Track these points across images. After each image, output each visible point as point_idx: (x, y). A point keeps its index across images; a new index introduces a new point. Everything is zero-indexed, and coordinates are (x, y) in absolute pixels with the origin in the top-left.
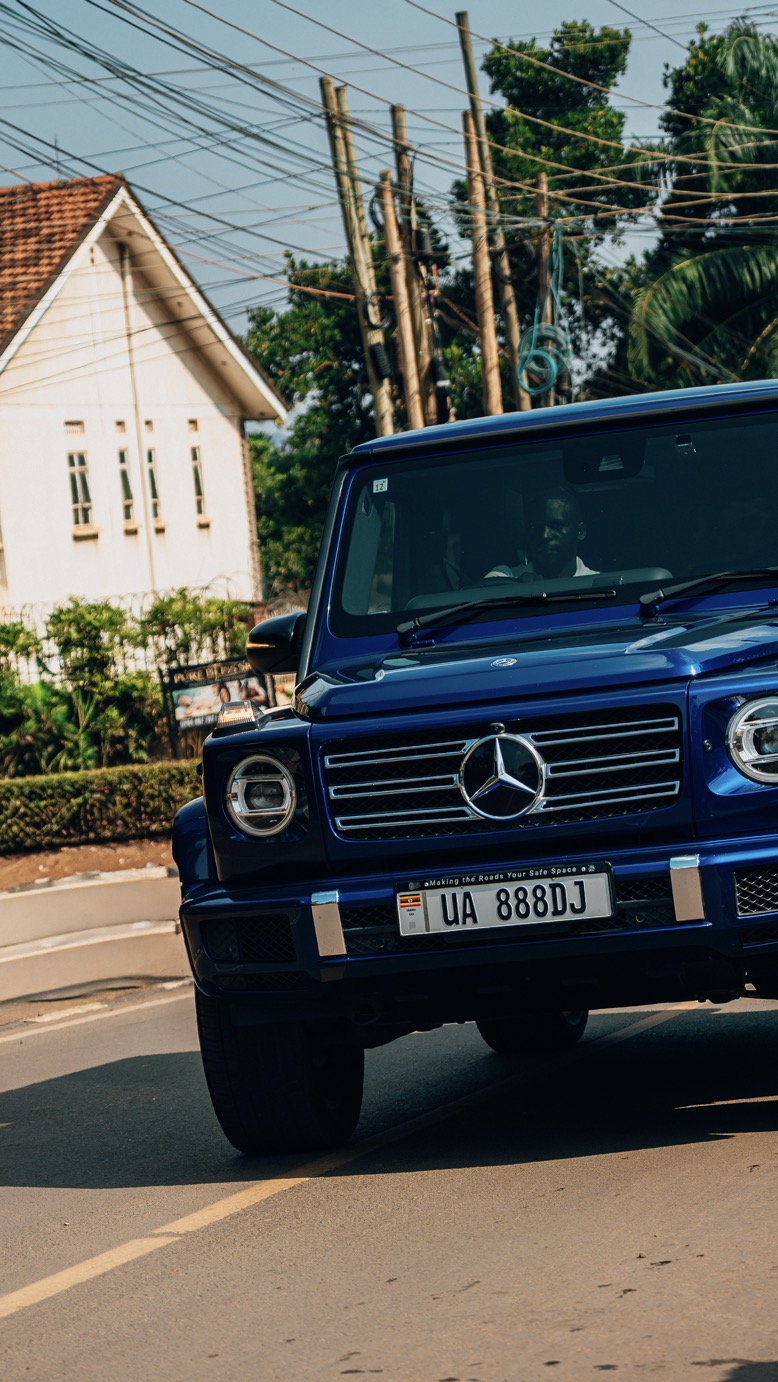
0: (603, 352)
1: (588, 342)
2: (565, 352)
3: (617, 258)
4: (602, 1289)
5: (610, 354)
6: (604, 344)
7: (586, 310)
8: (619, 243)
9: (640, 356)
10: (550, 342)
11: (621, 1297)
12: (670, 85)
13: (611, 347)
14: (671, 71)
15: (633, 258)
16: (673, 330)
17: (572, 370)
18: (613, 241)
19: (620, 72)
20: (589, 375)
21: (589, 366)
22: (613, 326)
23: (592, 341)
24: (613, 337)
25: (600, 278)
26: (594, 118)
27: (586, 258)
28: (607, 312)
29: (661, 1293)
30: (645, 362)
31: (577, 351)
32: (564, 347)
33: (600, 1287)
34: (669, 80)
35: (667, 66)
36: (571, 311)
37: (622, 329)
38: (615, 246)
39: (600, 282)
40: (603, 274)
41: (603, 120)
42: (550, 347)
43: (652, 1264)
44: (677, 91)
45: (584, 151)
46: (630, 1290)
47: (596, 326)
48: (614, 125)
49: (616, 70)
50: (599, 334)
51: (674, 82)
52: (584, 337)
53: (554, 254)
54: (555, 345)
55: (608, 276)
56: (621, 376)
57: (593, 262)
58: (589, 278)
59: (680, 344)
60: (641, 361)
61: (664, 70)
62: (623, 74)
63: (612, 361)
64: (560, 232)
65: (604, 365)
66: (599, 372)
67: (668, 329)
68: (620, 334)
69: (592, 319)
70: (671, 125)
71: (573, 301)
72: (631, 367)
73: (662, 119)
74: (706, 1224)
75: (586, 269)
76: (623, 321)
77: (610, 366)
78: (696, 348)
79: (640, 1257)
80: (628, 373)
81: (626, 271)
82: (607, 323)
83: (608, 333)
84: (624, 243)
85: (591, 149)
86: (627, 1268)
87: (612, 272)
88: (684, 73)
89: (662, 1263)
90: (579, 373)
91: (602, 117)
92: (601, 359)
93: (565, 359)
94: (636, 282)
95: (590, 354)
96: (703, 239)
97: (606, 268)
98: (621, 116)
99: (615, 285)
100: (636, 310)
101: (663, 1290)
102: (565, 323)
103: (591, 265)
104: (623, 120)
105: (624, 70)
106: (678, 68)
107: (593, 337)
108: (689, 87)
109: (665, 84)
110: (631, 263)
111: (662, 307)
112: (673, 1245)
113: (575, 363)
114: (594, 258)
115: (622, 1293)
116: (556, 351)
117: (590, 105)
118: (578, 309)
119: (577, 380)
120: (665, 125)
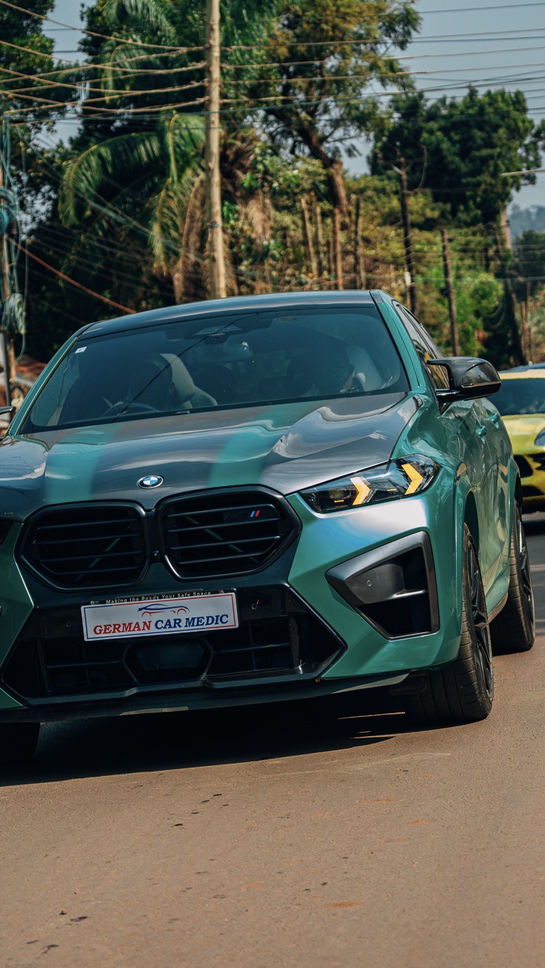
0: (43, 209)
1: (32, 201)
2: (13, 207)
3: (52, 141)
4: (32, 945)
5: (48, 211)
6: (43, 204)
7: (30, 179)
8: (52, 131)
9: (68, 209)
10: (2, 200)
11: (45, 952)
12: (86, 19)
13: (48, 206)
14: (85, 9)
15: (61, 142)
16: (92, 190)
17: (21, 221)
18: (49, 130)
19: (50, 10)
20: (34, 226)
21: (34, 219)
22: (50, 191)
23: (35, 202)
24: (50, 198)
25: (41, 156)
26: (33, 43)
27: (30, 141)
28: (45, 180)
29: (78, 948)
30: (72, 213)
31: (23, 206)
32: (13, 204)
33: (29, 943)
34: (85, 15)
35: (83, 6)
36: (19, 180)
37: (56, 192)
38: (50, 133)
39: (40, 159)
40: (42, 153)
41: (39, 44)
42: (2, 204)
43: (72, 920)
44: (91, 23)
45: (25, 66)
46: (53, 946)
47: (38, 191)
48: (47, 47)
49: (47, 9)
50: (40, 196)
51: (88, 16)
52: (29, 198)
53: (4, 136)
54: (6, 202)
55: (46, 155)
56: (56, 224)
57: (35, 145)
58: (33, 156)
59: (97, 201)
60: (68, 213)
61: (80, 8)
62: (52, 11)
63: (49, 215)
64: (8, 121)
65: (43, 218)
66: (41, 222)
67: (87, 190)
68: (53, 196)
69: (34, 186)
70: (87, 47)
71: (21, 173)
72: (61, 216)
73: (80, 43)
74: (117, 881)
75: (29, 150)
76: (56, 186)
77: (48, 219)
78: (110, 205)
79: (62, 913)
80: (60, 222)
81: (57, 151)
82: (46, 188)
83: (46, 195)
84: (56, 132)
85: (31, 64)
86: (51, 924)
87: (48, 152)
88: (95, 10)
89: (81, 918)
90: (26, 224)
91: (38, 42)
92: (42, 214)
93: (13, 212)
94: (65, 157)
95: (34, 211)
96: (112, 128)
97: (44, 149)
98: (52, 41)
99: (51, 161)
100: (65, 177)
101: (80, 945)
102: (15, 189)
103: (33, 147)
104: (53, 44)
105: (53, 8)
106: (90, 6)
107: (36, 199)
108: (98, 21)
109: (82, 18)
110: (60, 145)
111: (84, 175)
112: (90, 901)
113: (22, 217)
114: (35, 142)
115: (47, 949)
116: (6, 206)
117: (29, 33)
118: (25, 178)
119: (26, 229)
120: (83, 47)
